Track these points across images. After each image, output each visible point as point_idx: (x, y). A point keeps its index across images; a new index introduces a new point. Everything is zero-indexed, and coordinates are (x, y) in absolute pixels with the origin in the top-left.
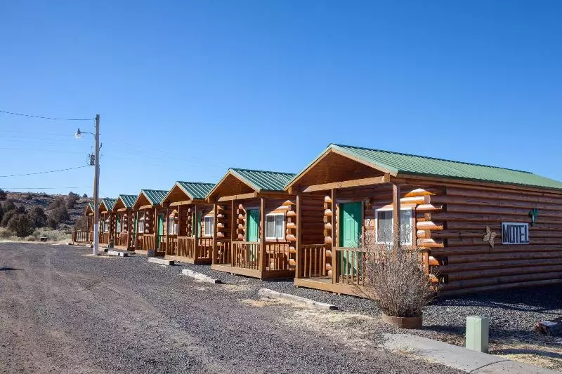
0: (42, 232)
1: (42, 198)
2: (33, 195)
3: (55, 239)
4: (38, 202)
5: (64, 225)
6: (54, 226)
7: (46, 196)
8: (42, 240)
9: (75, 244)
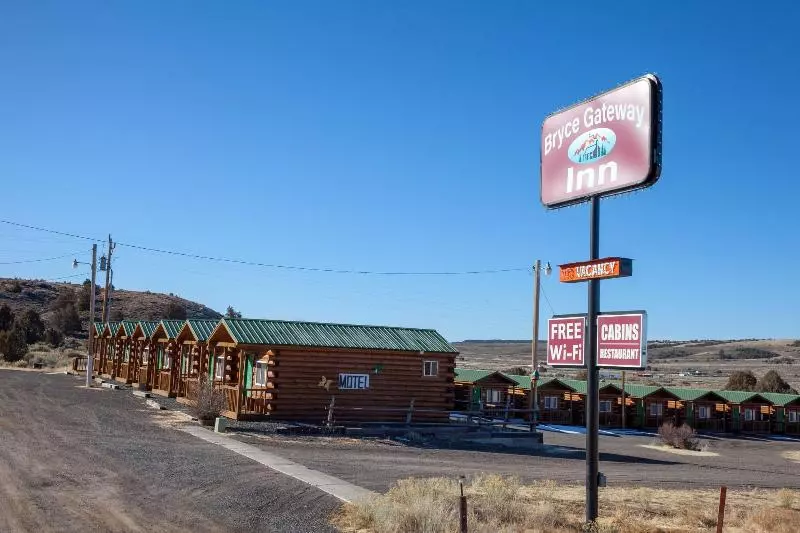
0: (36, 352)
1: (38, 290)
2: (24, 284)
3: (53, 364)
4: (32, 297)
5: (71, 339)
6: (56, 341)
7: (44, 286)
8: (37, 366)
9: (76, 373)
